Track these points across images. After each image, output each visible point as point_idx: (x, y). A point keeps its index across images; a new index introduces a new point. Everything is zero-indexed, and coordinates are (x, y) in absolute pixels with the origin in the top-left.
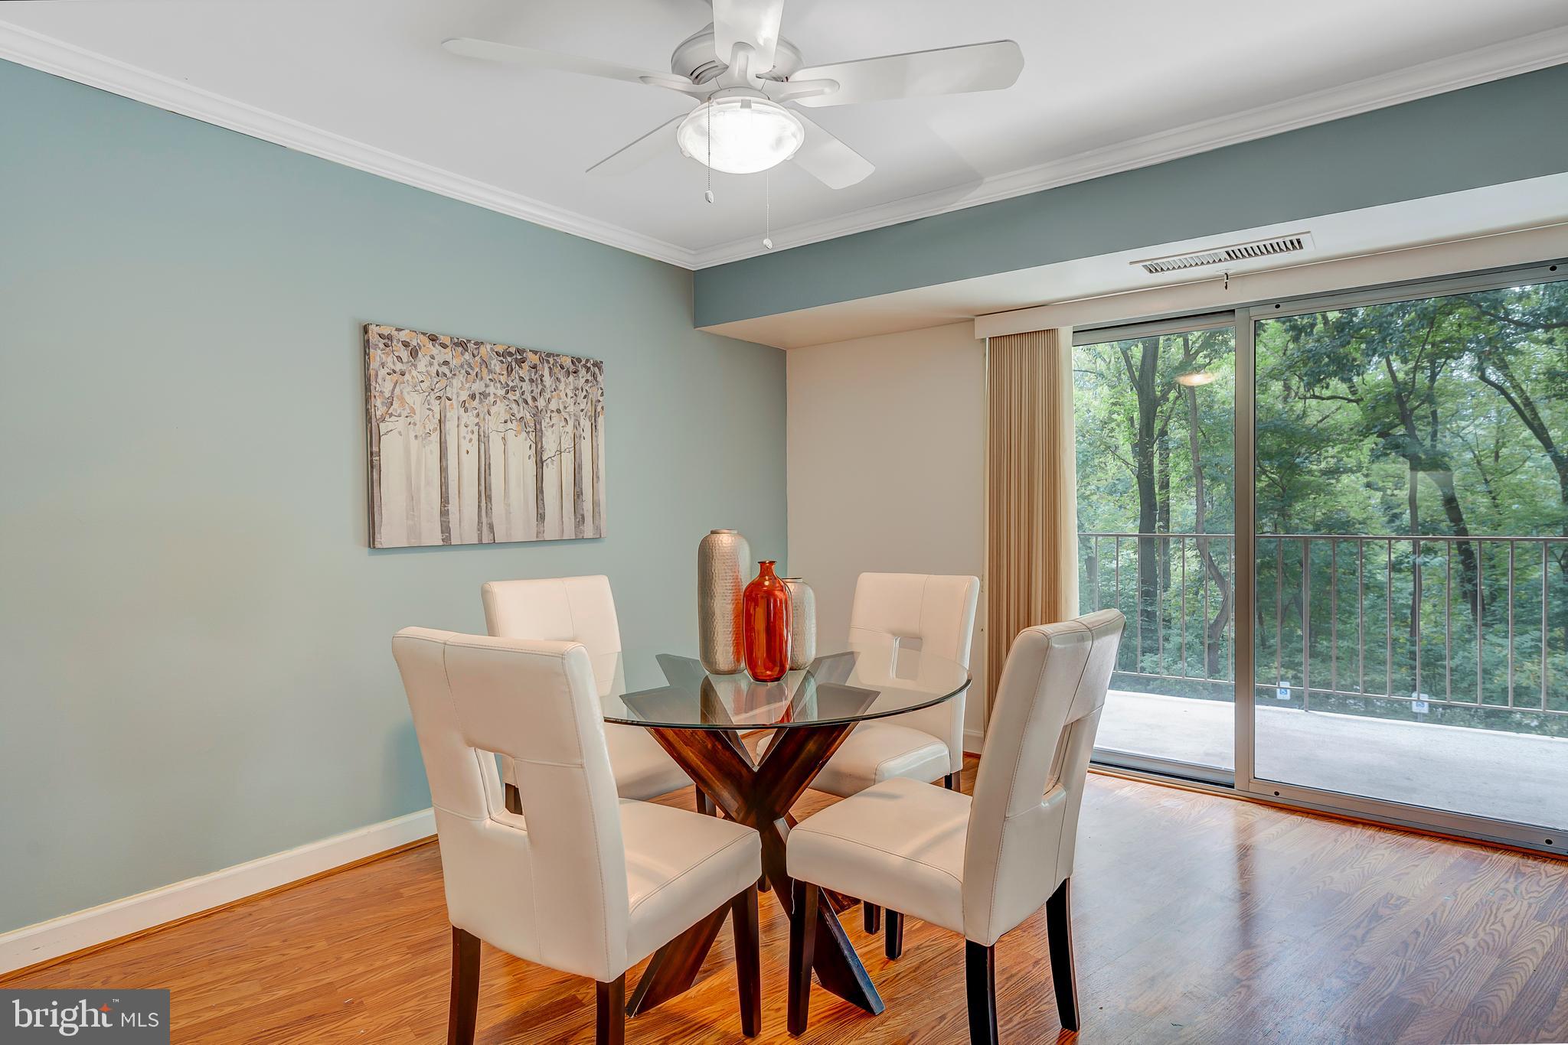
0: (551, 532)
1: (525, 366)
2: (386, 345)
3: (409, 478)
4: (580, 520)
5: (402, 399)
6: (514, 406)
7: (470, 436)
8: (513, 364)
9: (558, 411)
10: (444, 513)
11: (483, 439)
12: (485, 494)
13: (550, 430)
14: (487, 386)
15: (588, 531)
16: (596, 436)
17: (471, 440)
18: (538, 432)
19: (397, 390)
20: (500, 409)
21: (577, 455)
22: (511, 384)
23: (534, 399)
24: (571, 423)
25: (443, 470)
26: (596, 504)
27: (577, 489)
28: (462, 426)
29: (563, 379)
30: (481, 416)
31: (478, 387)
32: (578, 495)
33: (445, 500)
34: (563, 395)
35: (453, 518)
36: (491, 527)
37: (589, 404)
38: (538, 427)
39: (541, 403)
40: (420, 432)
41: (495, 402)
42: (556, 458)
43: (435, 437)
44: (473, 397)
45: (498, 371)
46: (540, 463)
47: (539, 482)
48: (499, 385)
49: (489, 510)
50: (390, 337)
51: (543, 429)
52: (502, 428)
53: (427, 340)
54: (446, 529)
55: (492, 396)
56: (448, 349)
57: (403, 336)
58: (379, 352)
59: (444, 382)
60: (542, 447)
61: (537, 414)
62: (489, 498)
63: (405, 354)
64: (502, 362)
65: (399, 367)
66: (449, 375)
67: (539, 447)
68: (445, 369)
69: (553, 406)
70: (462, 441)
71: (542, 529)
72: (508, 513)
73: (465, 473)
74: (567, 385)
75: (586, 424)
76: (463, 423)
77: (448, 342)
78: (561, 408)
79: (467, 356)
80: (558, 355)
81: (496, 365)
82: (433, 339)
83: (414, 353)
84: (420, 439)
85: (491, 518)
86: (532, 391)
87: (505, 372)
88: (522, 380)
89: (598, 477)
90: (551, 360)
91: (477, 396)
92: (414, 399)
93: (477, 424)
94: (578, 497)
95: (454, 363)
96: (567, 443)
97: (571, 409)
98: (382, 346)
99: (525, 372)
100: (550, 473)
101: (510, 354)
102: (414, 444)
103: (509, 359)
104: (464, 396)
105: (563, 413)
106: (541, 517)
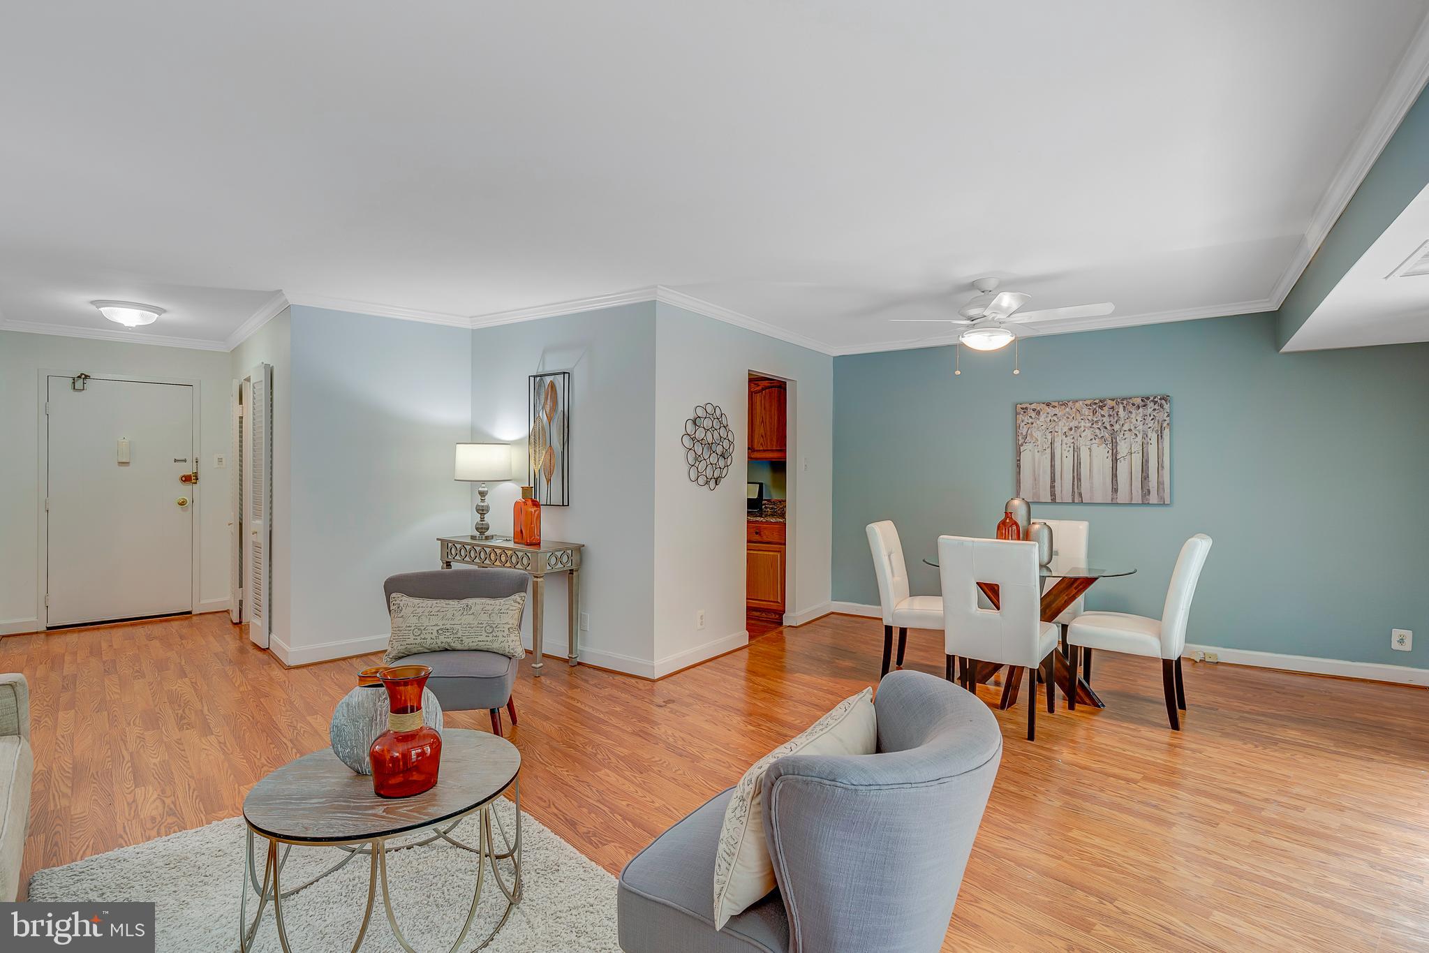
0: (1122, 496)
1: (1106, 408)
2: (1025, 412)
3: (1034, 471)
4: (1146, 492)
5: (1032, 435)
6: (1097, 431)
7: (1068, 449)
8: (1097, 408)
9: (1130, 430)
10: (1053, 487)
11: (1076, 450)
12: (1077, 478)
13: (1123, 442)
14: (1079, 423)
15: (1153, 498)
16: (1162, 442)
17: (1069, 451)
18: (1114, 444)
19: (1029, 432)
20: (1088, 433)
21: (1145, 454)
22: (1095, 419)
23: (1112, 425)
24: (1140, 436)
25: (1053, 466)
26: (1160, 484)
27: (1144, 474)
28: (1064, 444)
29: (1134, 412)
30: (1076, 438)
31: (1073, 424)
32: (1145, 477)
33: (1053, 480)
34: (1134, 421)
35: (1058, 489)
36: (1080, 495)
37: (1156, 423)
38: (1114, 441)
39: (1117, 427)
40: (1040, 448)
41: (1084, 431)
42: (1128, 457)
43: (1049, 451)
44: (1071, 429)
45: (1087, 414)
46: (1115, 461)
47: (1114, 470)
48: (1087, 421)
49: (1079, 486)
50: (1026, 408)
51: (1118, 441)
52: (1088, 443)
53: (1045, 405)
54: (1053, 494)
55: (1083, 427)
56: (1057, 408)
57: (1033, 406)
58: (1021, 416)
59: (1054, 424)
60: (1117, 451)
61: (1113, 434)
62: (1079, 480)
63: (1033, 415)
64: (1089, 409)
65: (1030, 420)
66: (1057, 420)
67: (1115, 451)
68: (1055, 418)
69: (1126, 427)
70: (1063, 451)
71: (1115, 497)
72: (1092, 487)
73: (1065, 468)
74: (1137, 415)
75: (1153, 436)
76: (1064, 443)
77: (1056, 404)
78: (1132, 428)
79: (1067, 410)
80: (1130, 398)
81: (1086, 411)
82: (1048, 405)
83: (1038, 413)
84: (1040, 453)
85: (1080, 489)
86: (1110, 421)
87: (1091, 414)
88: (1103, 416)
89: (1163, 467)
90: (1125, 402)
91: (1073, 429)
92: (1037, 434)
93: (1073, 443)
94: (1145, 479)
95: (1059, 414)
96: (1137, 448)
97: (1141, 427)
98: (1022, 413)
99: (1105, 411)
100: (1122, 467)
101: (1096, 403)
102: (1037, 455)
103: (1095, 407)
104: (1065, 429)
105: (1133, 431)
106: (1115, 490)
